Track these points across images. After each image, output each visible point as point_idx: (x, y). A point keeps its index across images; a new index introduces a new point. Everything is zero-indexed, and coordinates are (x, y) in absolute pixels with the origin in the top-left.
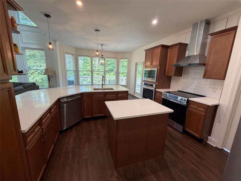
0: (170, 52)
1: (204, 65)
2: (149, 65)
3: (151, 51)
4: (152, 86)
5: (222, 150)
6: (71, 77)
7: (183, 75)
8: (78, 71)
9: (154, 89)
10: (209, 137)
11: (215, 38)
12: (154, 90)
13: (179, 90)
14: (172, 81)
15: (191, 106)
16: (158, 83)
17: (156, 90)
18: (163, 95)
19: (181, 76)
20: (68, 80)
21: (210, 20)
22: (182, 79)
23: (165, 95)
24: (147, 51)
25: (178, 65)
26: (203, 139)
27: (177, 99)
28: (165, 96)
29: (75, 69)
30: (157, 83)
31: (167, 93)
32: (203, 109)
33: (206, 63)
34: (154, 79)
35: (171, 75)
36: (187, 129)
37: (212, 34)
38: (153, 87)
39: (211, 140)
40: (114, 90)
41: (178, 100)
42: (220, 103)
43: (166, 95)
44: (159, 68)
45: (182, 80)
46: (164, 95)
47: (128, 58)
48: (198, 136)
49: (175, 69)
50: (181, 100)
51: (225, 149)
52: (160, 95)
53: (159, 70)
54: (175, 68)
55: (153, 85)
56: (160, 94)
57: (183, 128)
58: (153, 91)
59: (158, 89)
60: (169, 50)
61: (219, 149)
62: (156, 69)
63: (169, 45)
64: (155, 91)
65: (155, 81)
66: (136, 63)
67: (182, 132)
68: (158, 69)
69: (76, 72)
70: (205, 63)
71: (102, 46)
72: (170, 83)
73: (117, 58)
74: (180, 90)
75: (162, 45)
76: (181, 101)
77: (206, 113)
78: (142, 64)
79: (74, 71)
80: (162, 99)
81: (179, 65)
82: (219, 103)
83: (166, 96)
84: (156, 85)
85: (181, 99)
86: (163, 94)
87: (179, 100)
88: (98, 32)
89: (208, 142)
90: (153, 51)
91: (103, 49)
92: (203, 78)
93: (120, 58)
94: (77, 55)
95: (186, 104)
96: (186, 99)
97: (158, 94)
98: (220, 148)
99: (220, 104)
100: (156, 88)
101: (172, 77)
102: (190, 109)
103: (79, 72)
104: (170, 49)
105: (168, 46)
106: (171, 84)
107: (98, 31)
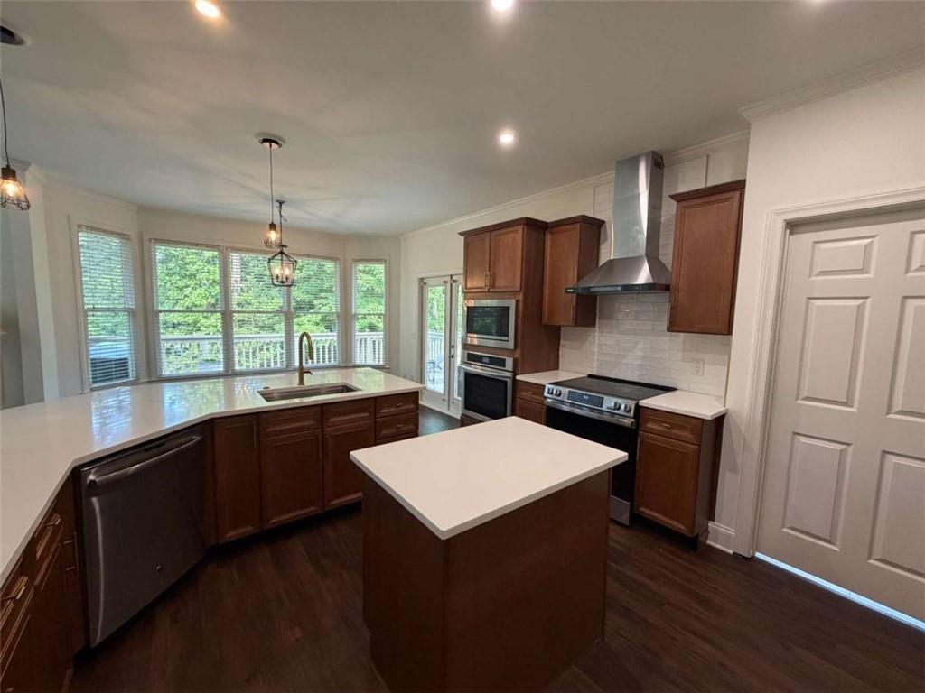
0: (552, 246)
1: (667, 288)
2: (481, 288)
3: (488, 238)
4: (501, 363)
5: (753, 559)
6: (113, 342)
7: (597, 320)
8: (153, 310)
9: (510, 375)
10: (711, 524)
11: (687, 207)
12: (509, 378)
13: (589, 373)
14: (562, 342)
15: (649, 425)
16: (522, 354)
17: (518, 377)
18: (549, 396)
19: (593, 324)
20: (92, 357)
21: (664, 157)
22: (597, 334)
23: (556, 395)
24: (469, 236)
25: (589, 288)
26: (697, 536)
27: (601, 407)
28: (555, 397)
29: (132, 305)
30: (518, 351)
31: (560, 388)
32: (686, 434)
33: (673, 283)
34: (506, 338)
35: (558, 324)
36: (642, 509)
37: (678, 198)
38: (504, 366)
39: (717, 532)
40: (360, 390)
41: (604, 408)
42: (727, 407)
43: (560, 395)
44: (520, 297)
45: (597, 338)
46: (552, 393)
47: (387, 258)
48: (683, 528)
49: (574, 303)
50: (615, 409)
51: (759, 555)
52: (534, 397)
53: (521, 304)
54: (575, 300)
55: (504, 360)
56: (534, 394)
57: (632, 507)
58: (506, 382)
59: (523, 373)
60: (548, 237)
61: (744, 557)
62: (511, 304)
63: (548, 221)
64: (515, 381)
65: (511, 345)
66: (422, 279)
67: (627, 524)
68: (517, 302)
69: (140, 316)
70: (668, 283)
71: (281, 206)
72: (558, 350)
73: (342, 258)
74: (595, 373)
75: (527, 218)
76: (616, 412)
77: (699, 445)
78: (445, 282)
79: (132, 313)
80: (544, 411)
81: (592, 290)
82: (725, 406)
83: (559, 398)
84: (515, 362)
85: (616, 404)
86: (548, 393)
87: (608, 408)
88: (274, 146)
89: (709, 542)
90: (493, 238)
91: (286, 221)
92: (669, 330)
93: (354, 260)
94: (146, 238)
95: (633, 420)
96: (632, 404)
97: (526, 394)
98: (746, 555)
99: (727, 410)
100: (515, 373)
101: (562, 328)
102: (647, 436)
103: (158, 316)
104: (551, 233)
105: (546, 223)
106: (560, 353)
107: (277, 143)
